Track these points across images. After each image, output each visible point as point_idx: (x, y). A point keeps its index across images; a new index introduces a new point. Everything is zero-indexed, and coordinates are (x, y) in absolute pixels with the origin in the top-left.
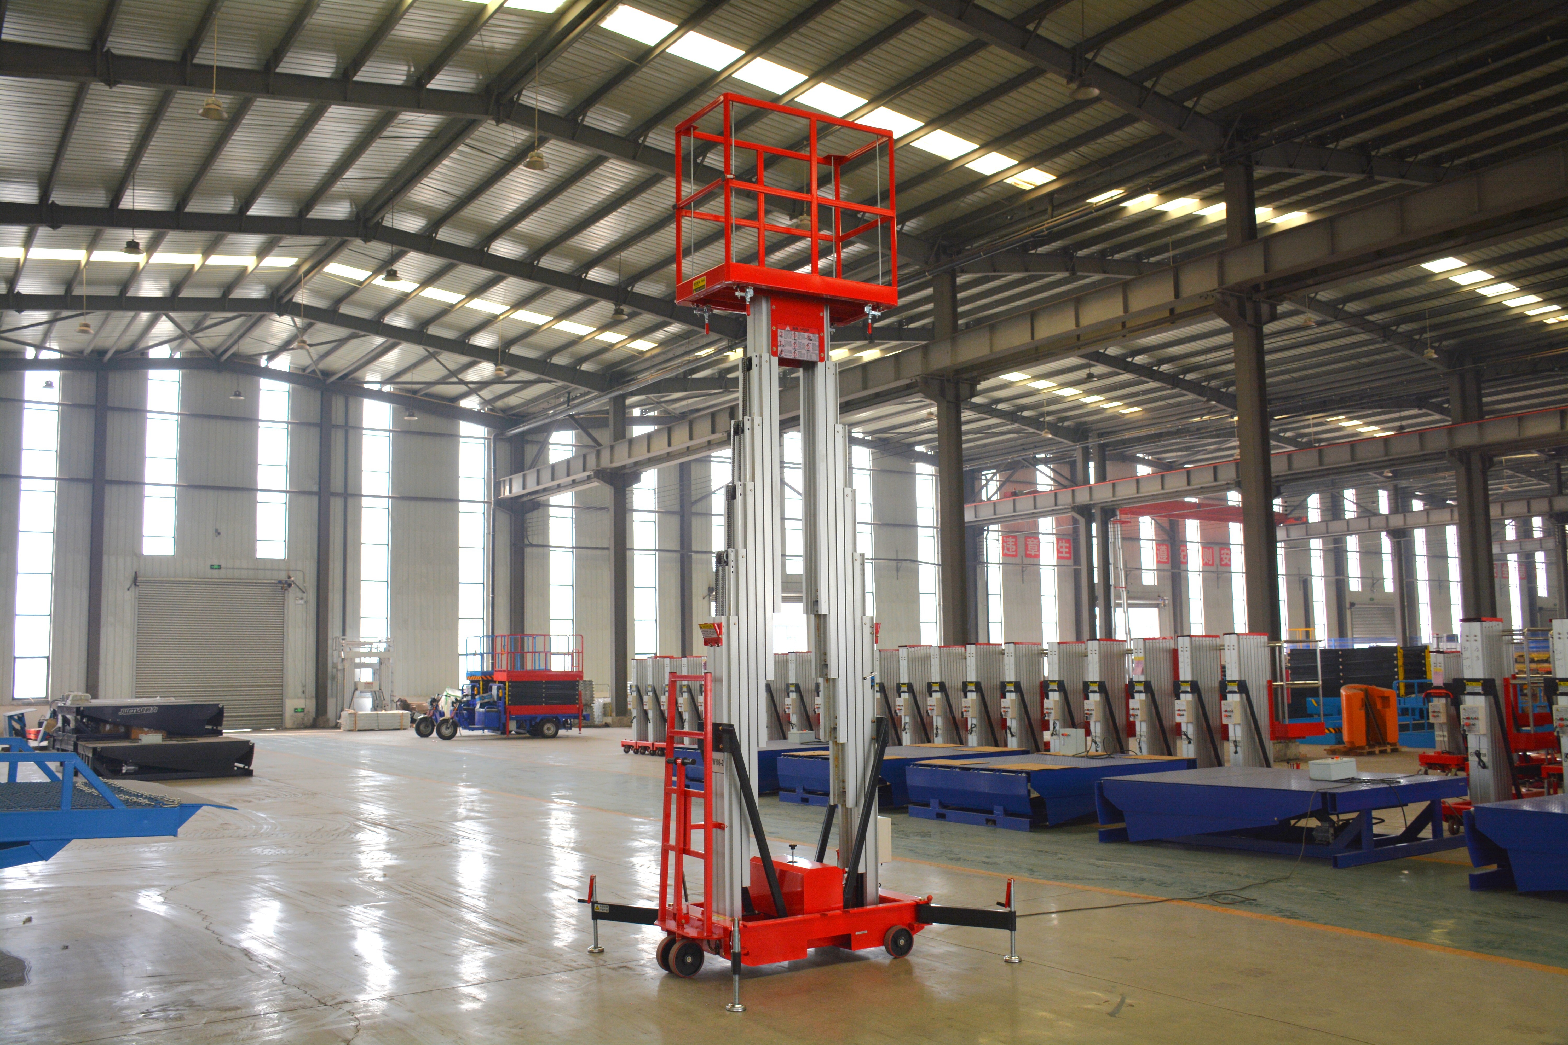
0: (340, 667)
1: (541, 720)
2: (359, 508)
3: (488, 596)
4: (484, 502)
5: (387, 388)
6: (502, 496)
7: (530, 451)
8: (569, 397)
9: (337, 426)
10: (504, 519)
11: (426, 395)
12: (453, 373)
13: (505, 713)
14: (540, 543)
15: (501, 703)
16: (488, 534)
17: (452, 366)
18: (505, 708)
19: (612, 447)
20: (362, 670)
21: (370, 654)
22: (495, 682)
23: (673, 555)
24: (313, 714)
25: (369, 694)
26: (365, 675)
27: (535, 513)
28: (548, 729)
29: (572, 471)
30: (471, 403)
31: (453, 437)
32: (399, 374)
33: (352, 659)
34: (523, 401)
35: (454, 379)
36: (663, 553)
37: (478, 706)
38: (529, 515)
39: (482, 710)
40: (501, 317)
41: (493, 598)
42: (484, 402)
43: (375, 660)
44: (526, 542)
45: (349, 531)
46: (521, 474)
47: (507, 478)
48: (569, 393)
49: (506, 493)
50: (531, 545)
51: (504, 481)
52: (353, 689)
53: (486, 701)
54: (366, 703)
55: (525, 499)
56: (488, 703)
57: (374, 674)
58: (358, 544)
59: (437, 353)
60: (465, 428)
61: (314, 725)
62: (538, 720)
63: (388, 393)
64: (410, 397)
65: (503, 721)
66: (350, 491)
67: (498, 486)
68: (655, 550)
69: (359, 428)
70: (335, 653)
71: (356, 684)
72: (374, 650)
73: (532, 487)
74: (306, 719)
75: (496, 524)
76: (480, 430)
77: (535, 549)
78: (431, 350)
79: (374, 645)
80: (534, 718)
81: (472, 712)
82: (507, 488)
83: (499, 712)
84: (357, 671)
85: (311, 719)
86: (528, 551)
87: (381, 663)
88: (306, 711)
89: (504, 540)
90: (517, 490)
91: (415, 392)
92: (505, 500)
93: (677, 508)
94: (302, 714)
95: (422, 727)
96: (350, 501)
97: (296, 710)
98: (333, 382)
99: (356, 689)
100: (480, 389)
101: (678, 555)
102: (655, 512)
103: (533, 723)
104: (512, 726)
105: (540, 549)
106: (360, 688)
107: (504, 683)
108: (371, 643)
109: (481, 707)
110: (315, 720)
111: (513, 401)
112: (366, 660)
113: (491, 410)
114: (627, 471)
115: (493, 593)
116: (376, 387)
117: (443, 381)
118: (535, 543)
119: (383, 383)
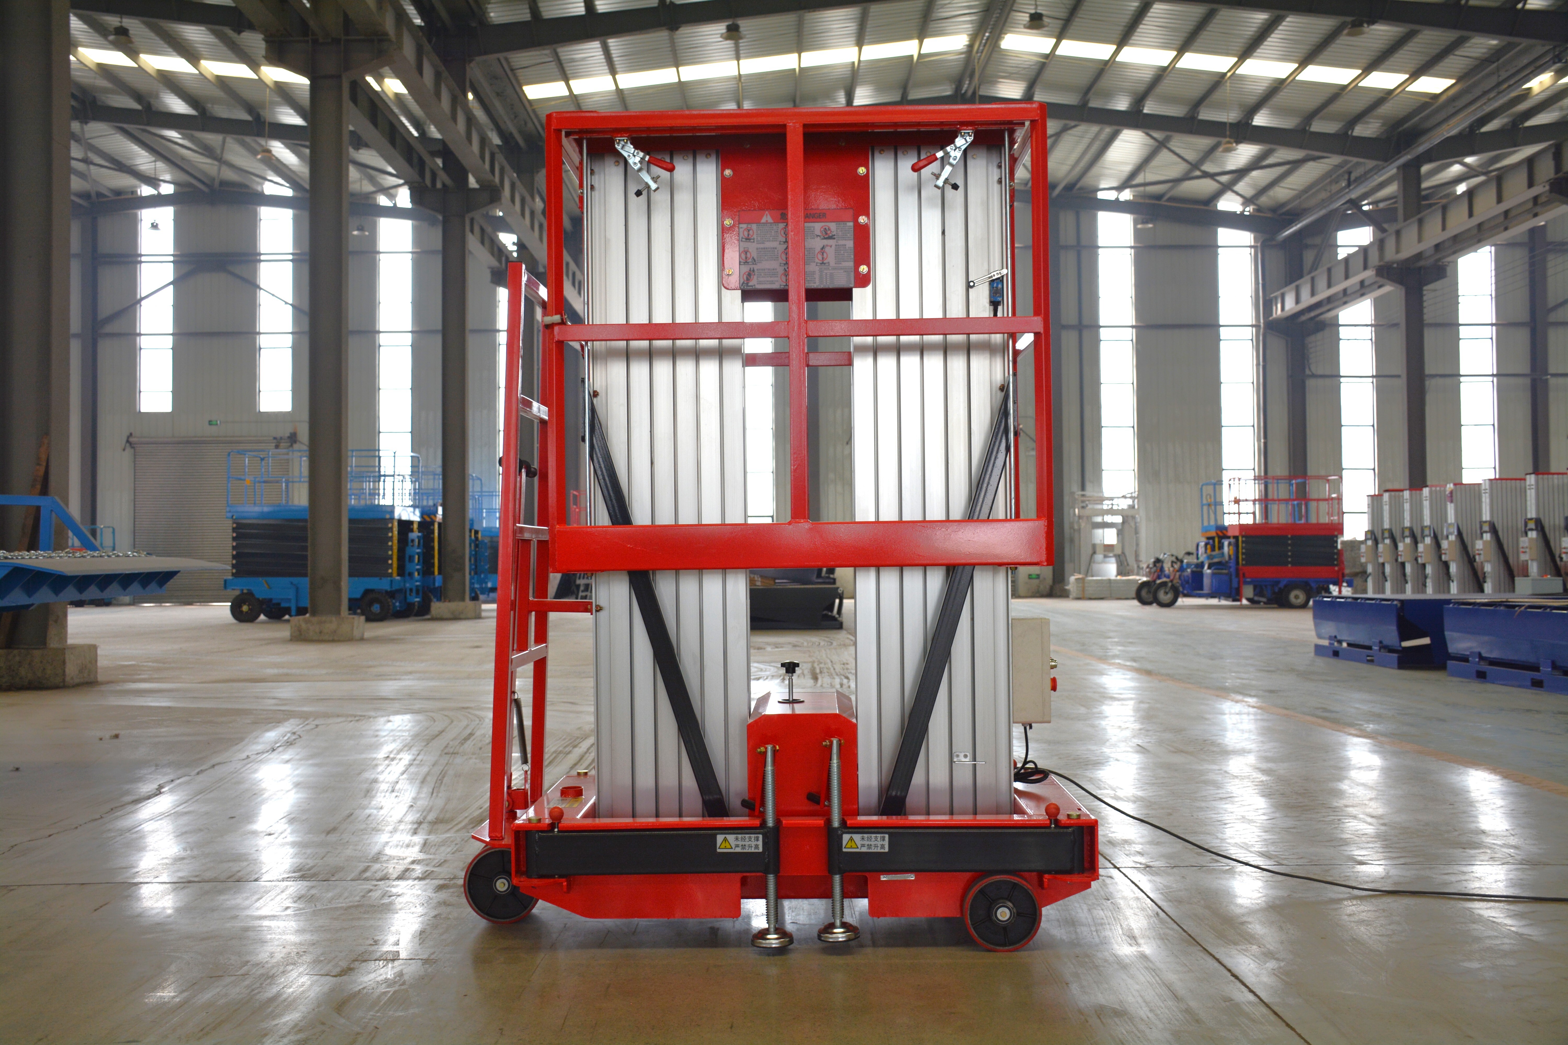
0: (1076, 527)
1: (1286, 586)
2: (1097, 341)
3: (1259, 440)
4: (1252, 326)
5: (1127, 195)
6: (1274, 315)
7: (1309, 257)
8: (1349, 179)
9: (1066, 247)
10: (1278, 345)
11: (1172, 199)
12: (1195, 166)
13: (1237, 575)
14: (1328, 373)
15: (1232, 564)
16: (1258, 364)
17: (1191, 156)
18: (1237, 570)
19: (1398, 233)
20: (1106, 530)
21: (1112, 512)
22: (1229, 537)
23: (1520, 381)
24: (1049, 581)
25: (1113, 560)
26: (1110, 537)
27: (1319, 336)
28: (1297, 597)
29: (1351, 272)
30: (1229, 204)
31: (1211, 248)
32: (1133, 174)
33: (1089, 518)
34: (1293, 193)
35: (1198, 173)
36: (1503, 379)
37: (1206, 567)
38: (1311, 339)
39: (1209, 571)
40: (1229, 74)
41: (1265, 444)
42: (1247, 201)
43: (1118, 519)
44: (1308, 372)
45: (1086, 369)
46: (1293, 285)
47: (1278, 293)
48: (1350, 173)
49: (1277, 312)
50: (1314, 376)
51: (1276, 298)
52: (1090, 551)
53: (1216, 560)
54: (1110, 569)
55: (1303, 318)
56: (1220, 563)
57: (1118, 535)
58: (1097, 384)
59: (1168, 139)
60: (1225, 235)
61: (1051, 594)
62: (1281, 585)
63: (1127, 202)
64: (1154, 205)
65: (1235, 585)
66: (1085, 322)
67: (1268, 305)
68: (1493, 375)
69: (1094, 247)
70: (1071, 511)
71: (1094, 546)
72: (1115, 507)
73: (1307, 300)
74: (1042, 587)
75: (1268, 352)
76: (1246, 237)
77: (1320, 382)
78: (1158, 135)
79: (1115, 502)
80: (1278, 583)
81: (1198, 575)
82: (1279, 306)
83: (1230, 575)
84: (1099, 532)
85: (1048, 587)
86: (1311, 383)
87: (1123, 522)
88: (1041, 577)
89: (1279, 373)
90: (1290, 304)
91: (1159, 197)
92: (1278, 321)
93: (1525, 316)
94: (1037, 581)
95: (1144, 593)
96: (1085, 333)
97: (1030, 576)
98: (1059, 195)
99: (1094, 553)
100: (1235, 182)
101: (1528, 381)
102: (1492, 325)
103: (1276, 590)
104: (1248, 591)
105: (1328, 381)
106: (1098, 550)
107: (1236, 538)
108: (1112, 499)
109: (1209, 568)
110: (1052, 588)
111: (1282, 193)
112: (1109, 519)
113: (1259, 210)
114: (1422, 263)
115: (1265, 437)
116: (1111, 195)
117: (1186, 177)
118: (1320, 372)
119: (1120, 188)
